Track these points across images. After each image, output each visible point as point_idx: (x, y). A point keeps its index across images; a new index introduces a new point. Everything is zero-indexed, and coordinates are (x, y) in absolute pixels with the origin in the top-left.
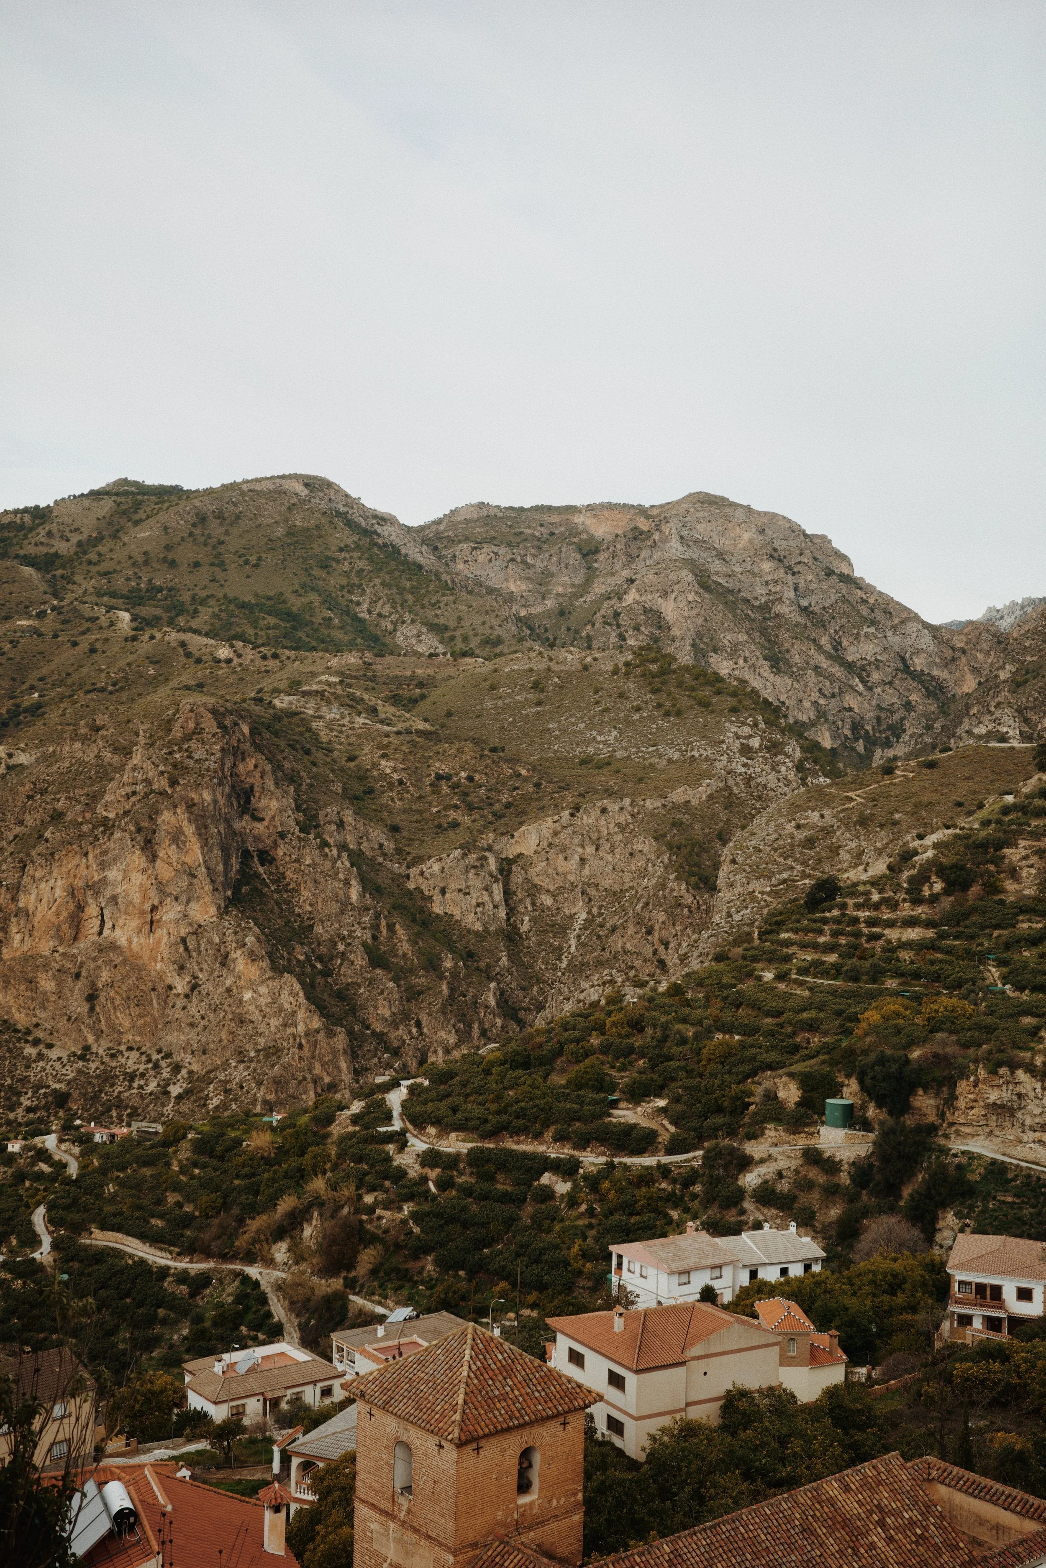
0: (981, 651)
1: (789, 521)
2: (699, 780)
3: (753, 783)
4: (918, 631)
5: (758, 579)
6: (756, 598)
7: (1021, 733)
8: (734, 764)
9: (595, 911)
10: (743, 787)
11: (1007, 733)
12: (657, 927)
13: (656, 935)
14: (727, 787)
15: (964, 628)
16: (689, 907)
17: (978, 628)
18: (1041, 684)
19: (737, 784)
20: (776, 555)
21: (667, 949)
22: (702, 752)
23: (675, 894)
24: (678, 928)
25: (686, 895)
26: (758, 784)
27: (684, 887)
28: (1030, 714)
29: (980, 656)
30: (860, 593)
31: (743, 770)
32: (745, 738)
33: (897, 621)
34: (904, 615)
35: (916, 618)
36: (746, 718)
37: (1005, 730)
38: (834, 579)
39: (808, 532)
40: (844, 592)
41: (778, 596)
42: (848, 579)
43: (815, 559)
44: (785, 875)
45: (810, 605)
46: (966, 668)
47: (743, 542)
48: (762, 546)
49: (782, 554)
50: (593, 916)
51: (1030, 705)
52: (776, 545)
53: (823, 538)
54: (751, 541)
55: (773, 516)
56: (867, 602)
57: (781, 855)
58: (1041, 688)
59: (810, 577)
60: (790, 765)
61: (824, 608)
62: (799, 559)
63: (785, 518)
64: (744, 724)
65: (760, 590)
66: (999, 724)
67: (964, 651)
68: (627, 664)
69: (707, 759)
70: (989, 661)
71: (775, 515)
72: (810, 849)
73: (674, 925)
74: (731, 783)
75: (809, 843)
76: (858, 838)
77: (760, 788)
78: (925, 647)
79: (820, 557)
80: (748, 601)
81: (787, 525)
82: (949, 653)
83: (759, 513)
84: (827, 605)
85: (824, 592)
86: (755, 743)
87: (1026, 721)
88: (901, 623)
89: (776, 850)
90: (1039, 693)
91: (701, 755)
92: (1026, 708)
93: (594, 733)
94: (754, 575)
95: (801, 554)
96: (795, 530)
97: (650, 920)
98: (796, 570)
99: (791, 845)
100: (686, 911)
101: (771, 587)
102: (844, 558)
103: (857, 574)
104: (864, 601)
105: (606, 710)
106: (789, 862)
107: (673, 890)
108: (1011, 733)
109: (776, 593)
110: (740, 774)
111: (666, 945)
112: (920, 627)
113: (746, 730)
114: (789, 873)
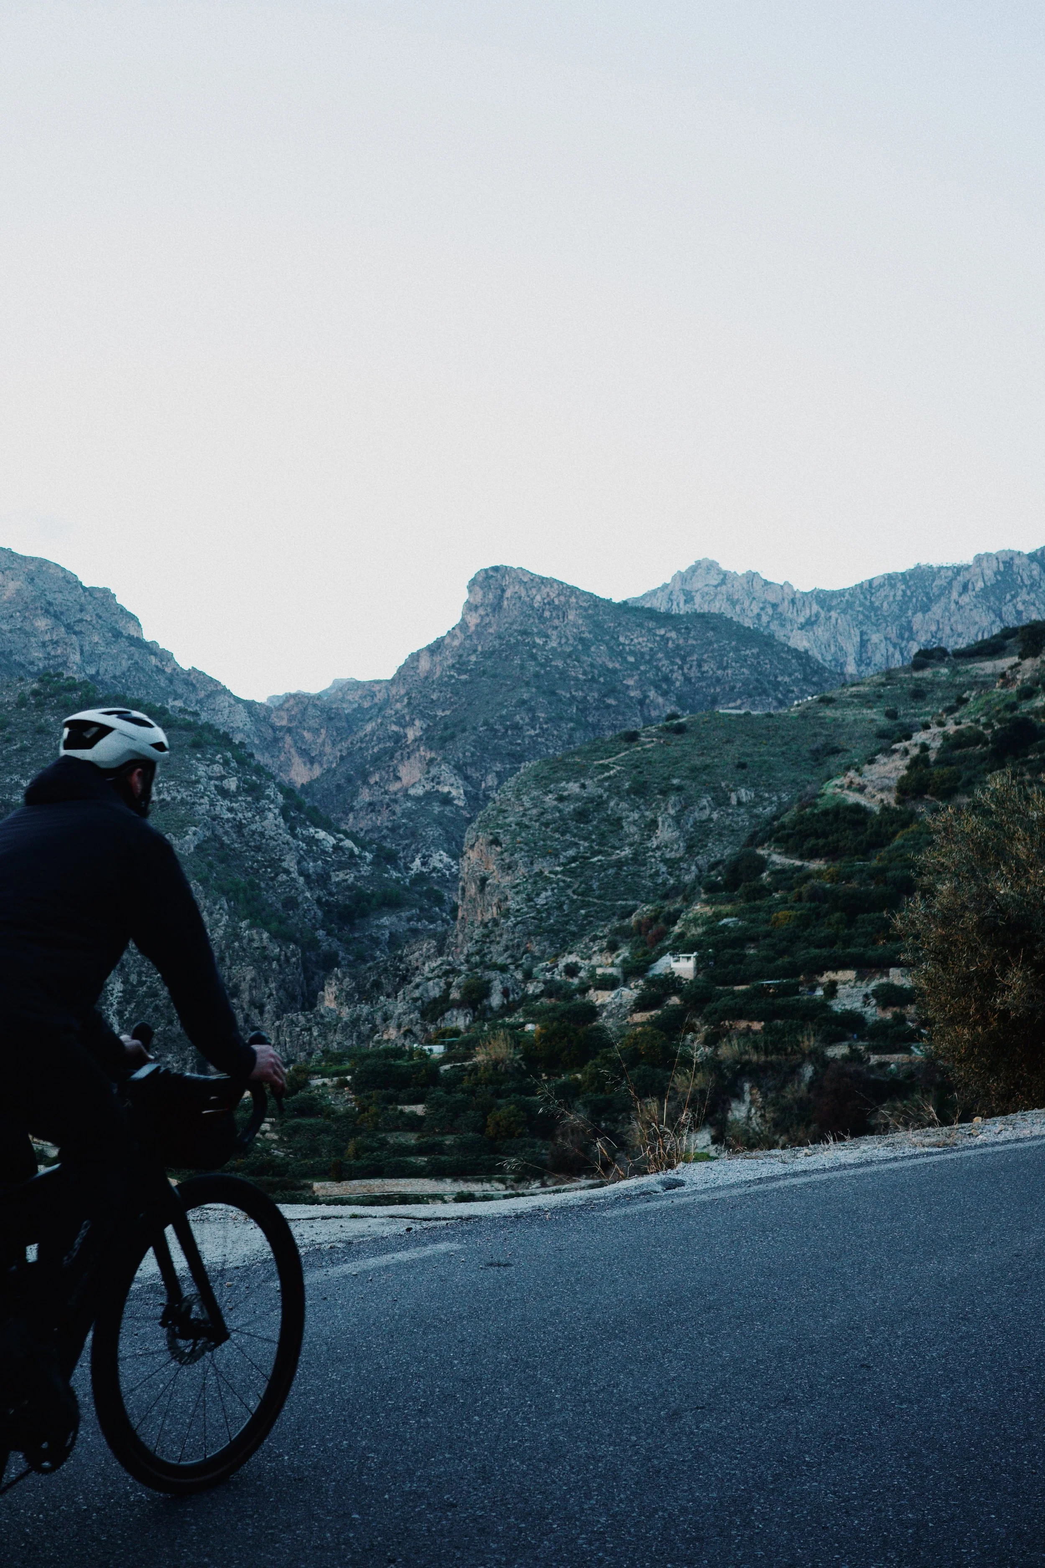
0: (309, 730)
1: (63, 570)
2: (182, 827)
3: (246, 831)
4: (230, 705)
5: (33, 639)
6: (32, 663)
7: (466, 793)
8: (218, 808)
9: (134, 978)
10: (234, 836)
11: (449, 793)
12: (244, 986)
13: (246, 996)
14: (216, 838)
15: (285, 702)
16: (278, 960)
17: (302, 703)
18: (474, 737)
19: (226, 833)
20: (51, 609)
21: (262, 1013)
22: (175, 794)
23: (255, 945)
24: (273, 985)
25: (271, 946)
26: (254, 832)
27: (265, 935)
28: (470, 771)
29: (307, 735)
30: (154, 660)
31: (230, 815)
32: (217, 779)
33: (202, 694)
34: (211, 688)
35: (225, 691)
36: (214, 755)
37: (446, 789)
38: (123, 643)
39: (86, 584)
40: (136, 657)
41: (60, 660)
42: (138, 642)
43: (99, 617)
44: (571, 852)
45: (98, 673)
46: (293, 751)
47: (8, 594)
48: (34, 601)
49: (58, 609)
50: (133, 986)
51: (469, 761)
52: (50, 597)
53: (106, 591)
54: (18, 592)
55: (43, 563)
56: (164, 671)
57: (556, 830)
58: (474, 741)
59: (96, 639)
60: (277, 811)
61: (114, 677)
62: (79, 616)
63: (57, 565)
64: (213, 762)
65: (37, 654)
66: (438, 783)
67: (289, 730)
68: (35, 693)
69: (183, 802)
70: (320, 741)
71: (46, 562)
72: (587, 823)
73: (267, 982)
74: (220, 831)
75: (581, 816)
76: (638, 808)
77: (256, 837)
78: (241, 725)
79: (104, 615)
80: (23, 666)
81: (61, 575)
82: (269, 734)
83: (24, 558)
84: (118, 674)
85: (114, 658)
86: (232, 784)
87: (467, 778)
88: (208, 696)
89: (547, 825)
90: (475, 747)
91: (174, 799)
92: (465, 764)
93: (16, 777)
94: (27, 634)
95: (81, 611)
96: (70, 581)
97: (230, 979)
98: (77, 629)
99: (562, 818)
100: (275, 965)
101: (49, 649)
102: (132, 618)
103: (147, 637)
104: (160, 671)
105: (23, 749)
106: (568, 837)
107: (251, 940)
108: (454, 793)
109: (55, 657)
110: (228, 820)
111: (261, 1008)
112: (233, 702)
113: (217, 769)
114: (575, 850)
